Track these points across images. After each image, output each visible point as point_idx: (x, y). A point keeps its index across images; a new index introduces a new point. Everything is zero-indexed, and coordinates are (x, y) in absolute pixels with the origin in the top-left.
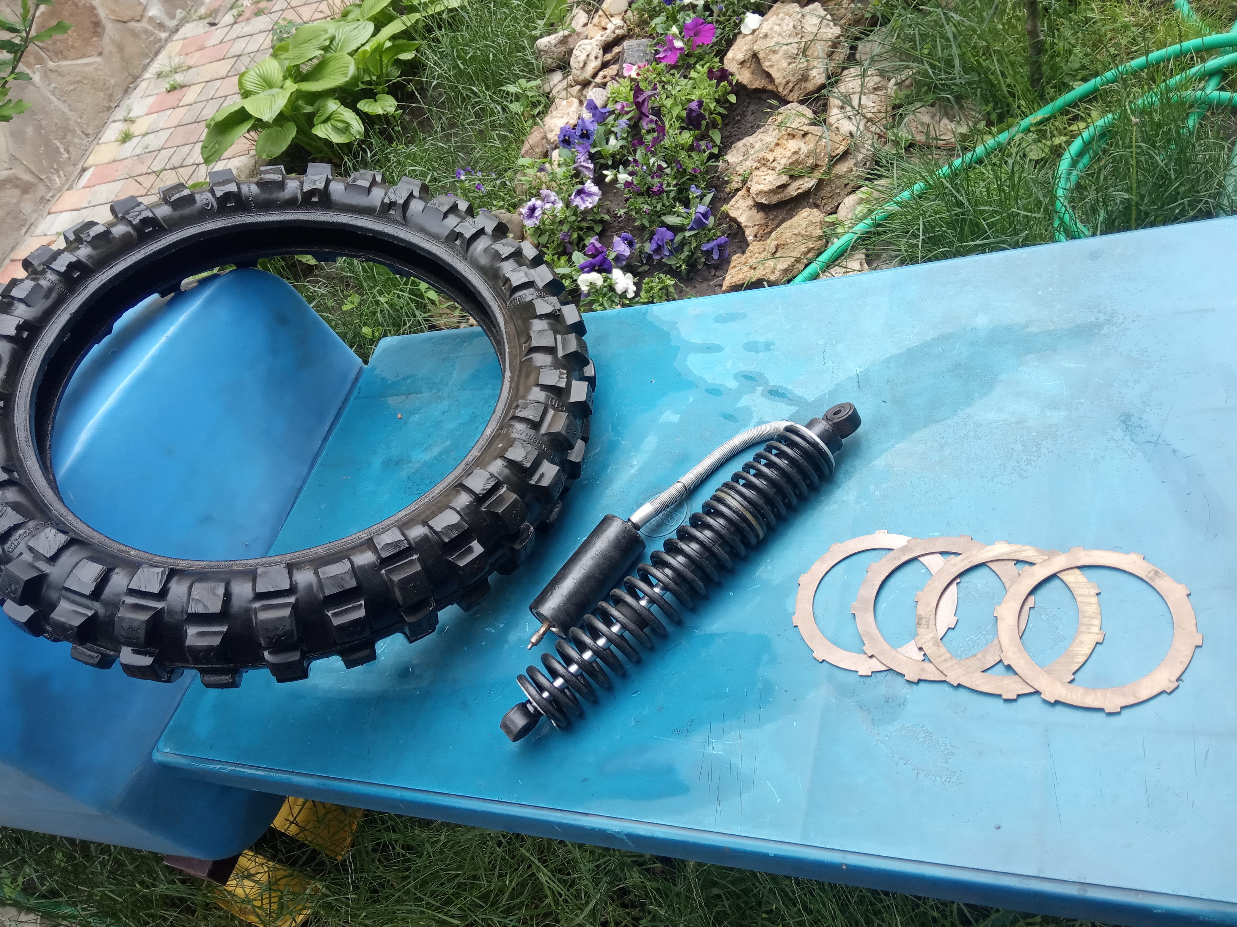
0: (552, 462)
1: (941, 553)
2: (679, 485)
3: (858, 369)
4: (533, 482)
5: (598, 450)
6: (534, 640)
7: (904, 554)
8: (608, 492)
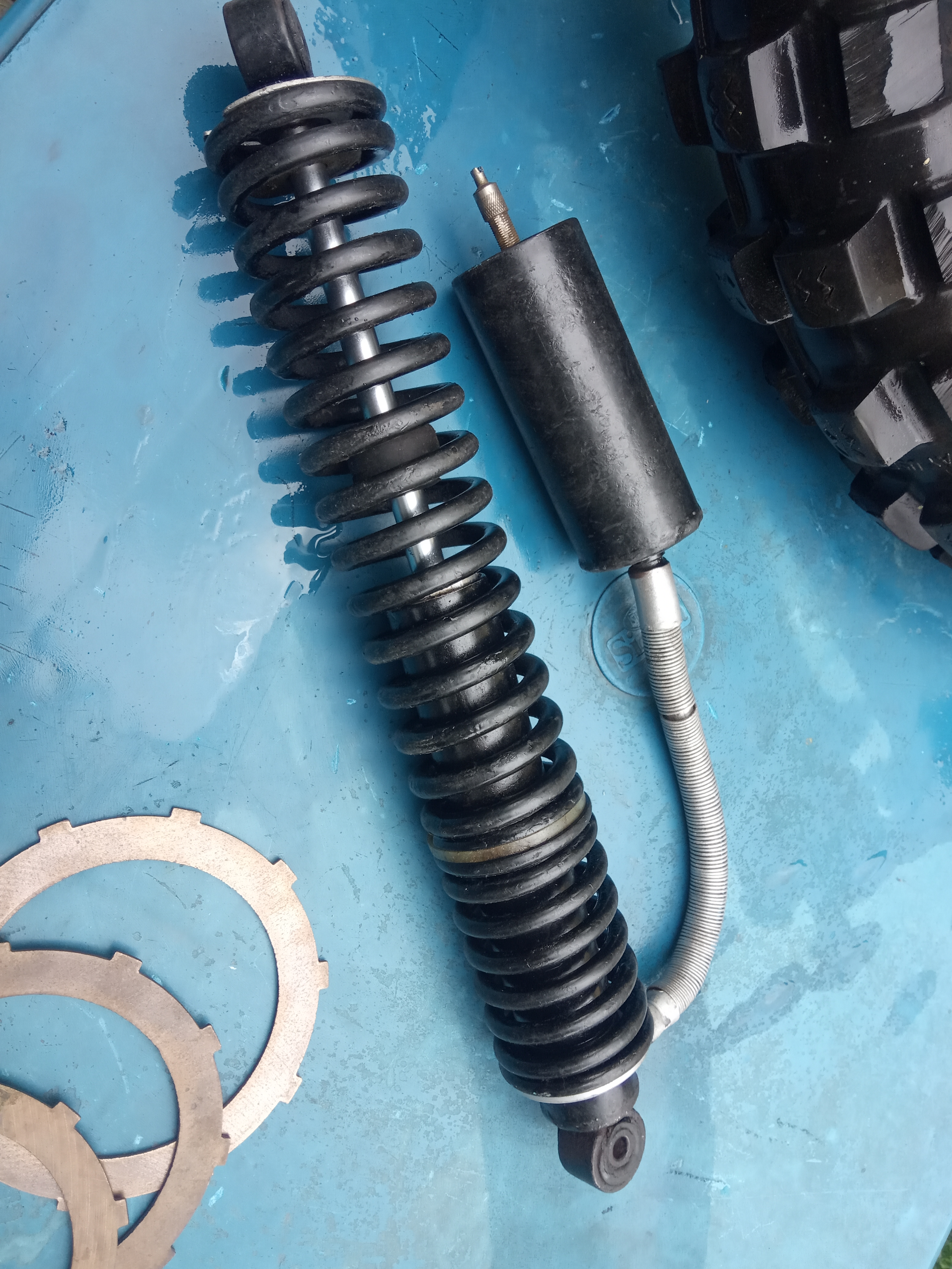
0: (913, 456)
1: (156, 1195)
2: (684, 709)
3: (720, 1186)
4: (887, 380)
5: (899, 561)
6: (489, 190)
7: (198, 1122)
8: (781, 538)
